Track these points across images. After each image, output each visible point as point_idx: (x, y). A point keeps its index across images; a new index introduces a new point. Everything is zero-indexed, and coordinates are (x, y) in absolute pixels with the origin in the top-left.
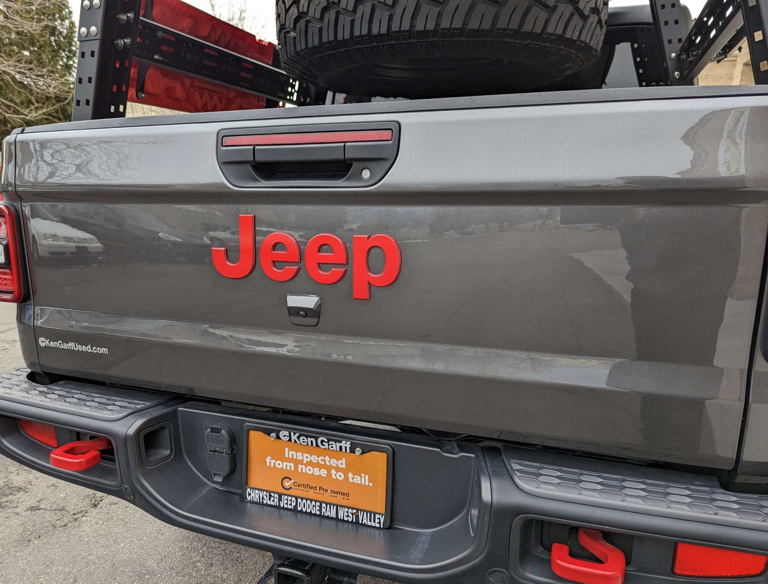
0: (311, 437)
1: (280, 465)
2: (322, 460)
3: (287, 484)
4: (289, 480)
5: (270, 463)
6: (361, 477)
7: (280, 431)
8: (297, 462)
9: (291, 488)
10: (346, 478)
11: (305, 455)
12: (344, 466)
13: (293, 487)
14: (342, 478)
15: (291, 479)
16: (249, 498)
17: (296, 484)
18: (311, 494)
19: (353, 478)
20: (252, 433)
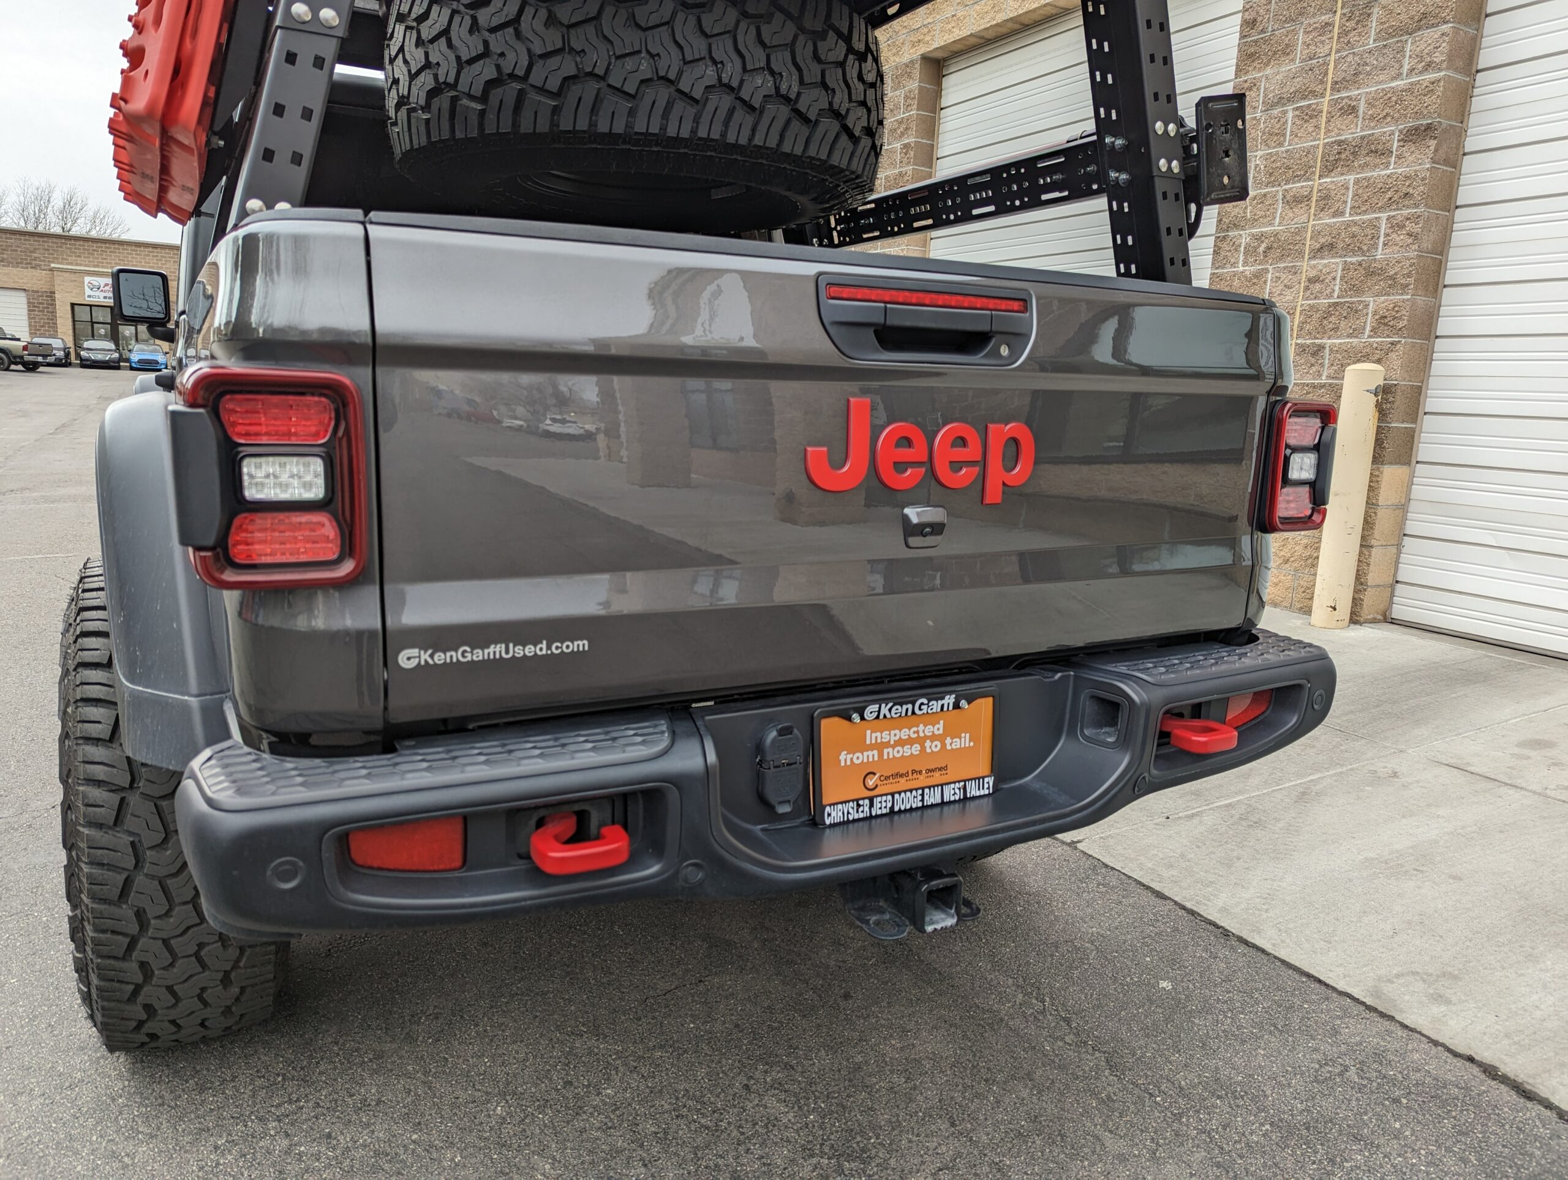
0: (906, 703)
1: (859, 758)
2: (914, 732)
3: (871, 783)
4: (871, 776)
5: (846, 760)
6: (960, 738)
7: (865, 708)
8: (880, 747)
9: (877, 786)
10: (944, 745)
11: (893, 732)
12: (941, 732)
13: (879, 783)
14: (939, 747)
15: (874, 774)
16: (828, 822)
17: (882, 778)
18: (903, 784)
19: (951, 744)
20: (825, 723)
